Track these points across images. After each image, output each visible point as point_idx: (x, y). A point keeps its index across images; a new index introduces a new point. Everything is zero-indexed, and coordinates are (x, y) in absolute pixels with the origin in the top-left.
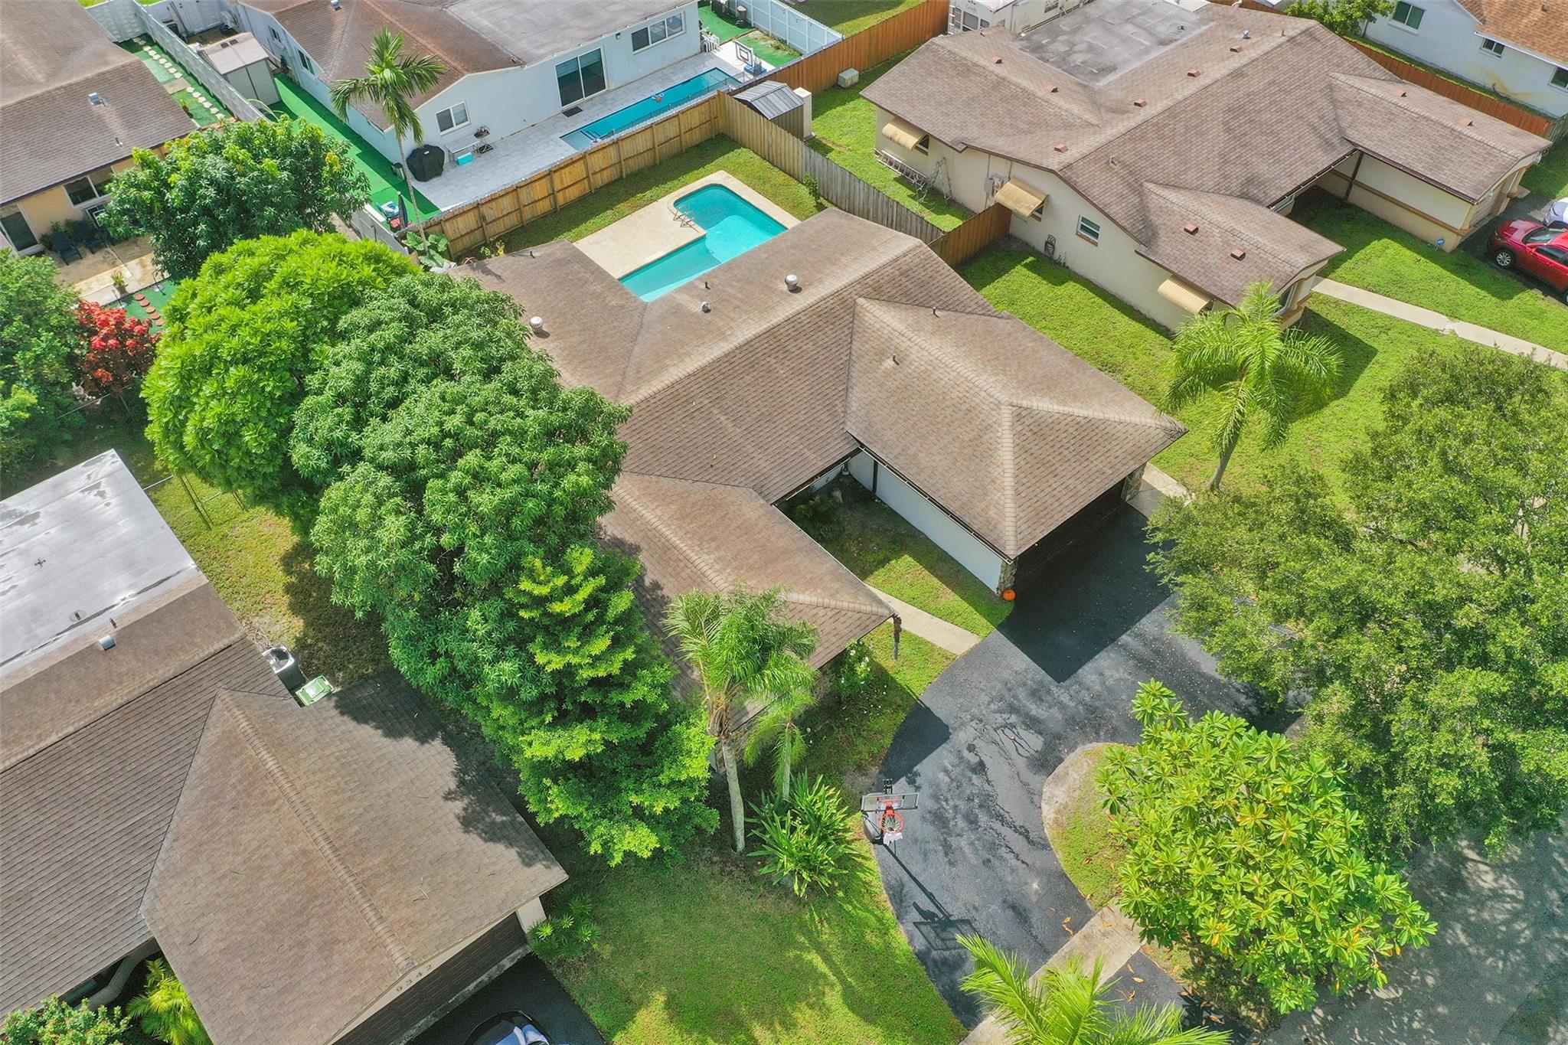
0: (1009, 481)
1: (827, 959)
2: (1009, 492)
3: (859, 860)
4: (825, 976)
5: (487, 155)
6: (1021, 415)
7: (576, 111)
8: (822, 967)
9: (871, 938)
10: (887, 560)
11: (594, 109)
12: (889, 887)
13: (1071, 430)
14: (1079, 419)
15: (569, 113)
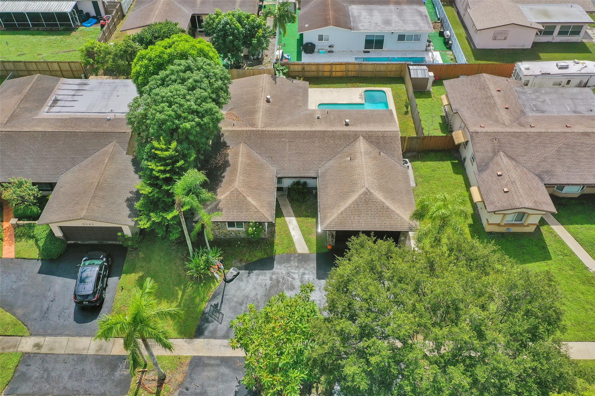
0: (342, 209)
1: (182, 296)
2: (339, 212)
3: (215, 281)
4: (178, 298)
5: (329, 54)
6: (367, 193)
7: (369, 52)
8: (179, 297)
9: (197, 300)
10: (309, 216)
11: (374, 53)
12: (215, 293)
13: (379, 207)
14: (385, 206)
15: (365, 52)
